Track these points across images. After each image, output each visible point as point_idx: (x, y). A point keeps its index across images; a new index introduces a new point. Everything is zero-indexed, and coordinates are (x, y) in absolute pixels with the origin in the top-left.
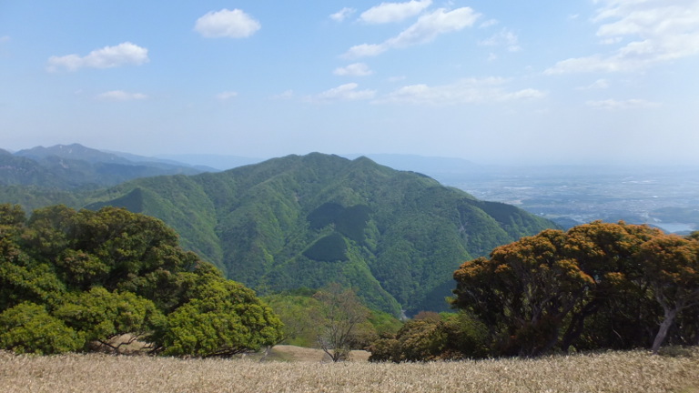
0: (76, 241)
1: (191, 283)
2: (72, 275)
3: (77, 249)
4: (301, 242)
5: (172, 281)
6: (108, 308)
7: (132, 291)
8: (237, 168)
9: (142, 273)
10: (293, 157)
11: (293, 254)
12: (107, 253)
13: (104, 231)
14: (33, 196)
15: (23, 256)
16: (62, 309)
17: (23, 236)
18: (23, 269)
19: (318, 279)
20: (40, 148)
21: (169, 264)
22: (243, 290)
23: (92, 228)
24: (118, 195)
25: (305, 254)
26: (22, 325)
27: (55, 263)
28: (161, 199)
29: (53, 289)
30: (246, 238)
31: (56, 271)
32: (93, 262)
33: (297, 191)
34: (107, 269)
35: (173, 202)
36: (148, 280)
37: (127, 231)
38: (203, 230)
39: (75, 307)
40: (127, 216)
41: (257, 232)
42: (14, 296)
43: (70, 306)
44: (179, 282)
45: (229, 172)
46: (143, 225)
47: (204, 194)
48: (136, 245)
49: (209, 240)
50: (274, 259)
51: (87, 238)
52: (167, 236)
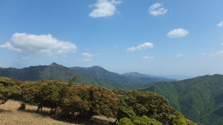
0: (139, 101)
1: (174, 118)
2: (138, 111)
3: (139, 104)
4: (212, 108)
5: (167, 117)
6: (148, 123)
7: (155, 118)
8: (185, 80)
9: (158, 113)
10: (207, 76)
11: (208, 112)
12: (147, 106)
13: (147, 98)
14: (125, 87)
15: (125, 104)
16: (135, 121)
17: (126, 98)
18: (125, 108)
19: (220, 123)
20: (127, 73)
21: (166, 111)
22: (193, 124)
23: (143, 97)
24: (147, 87)
25: (214, 112)
26: (125, 124)
27: (133, 107)
28: (160, 89)
29: (133, 114)
30: (189, 104)
31: (133, 109)
32: (143, 108)
33: (210, 89)
34: (147, 110)
35: (164, 90)
36: (160, 116)
37: (153, 99)
38: (174, 100)
39: (139, 121)
40: (153, 95)
41: (193, 102)
42: (123, 115)
43: (137, 120)
44: (170, 118)
45: (183, 81)
46: (158, 97)
47: (174, 88)
48: (156, 104)
49: (176, 103)
50: (201, 113)
51: (142, 100)
52: (165, 101)
